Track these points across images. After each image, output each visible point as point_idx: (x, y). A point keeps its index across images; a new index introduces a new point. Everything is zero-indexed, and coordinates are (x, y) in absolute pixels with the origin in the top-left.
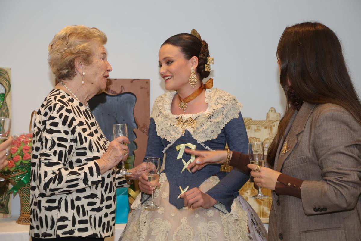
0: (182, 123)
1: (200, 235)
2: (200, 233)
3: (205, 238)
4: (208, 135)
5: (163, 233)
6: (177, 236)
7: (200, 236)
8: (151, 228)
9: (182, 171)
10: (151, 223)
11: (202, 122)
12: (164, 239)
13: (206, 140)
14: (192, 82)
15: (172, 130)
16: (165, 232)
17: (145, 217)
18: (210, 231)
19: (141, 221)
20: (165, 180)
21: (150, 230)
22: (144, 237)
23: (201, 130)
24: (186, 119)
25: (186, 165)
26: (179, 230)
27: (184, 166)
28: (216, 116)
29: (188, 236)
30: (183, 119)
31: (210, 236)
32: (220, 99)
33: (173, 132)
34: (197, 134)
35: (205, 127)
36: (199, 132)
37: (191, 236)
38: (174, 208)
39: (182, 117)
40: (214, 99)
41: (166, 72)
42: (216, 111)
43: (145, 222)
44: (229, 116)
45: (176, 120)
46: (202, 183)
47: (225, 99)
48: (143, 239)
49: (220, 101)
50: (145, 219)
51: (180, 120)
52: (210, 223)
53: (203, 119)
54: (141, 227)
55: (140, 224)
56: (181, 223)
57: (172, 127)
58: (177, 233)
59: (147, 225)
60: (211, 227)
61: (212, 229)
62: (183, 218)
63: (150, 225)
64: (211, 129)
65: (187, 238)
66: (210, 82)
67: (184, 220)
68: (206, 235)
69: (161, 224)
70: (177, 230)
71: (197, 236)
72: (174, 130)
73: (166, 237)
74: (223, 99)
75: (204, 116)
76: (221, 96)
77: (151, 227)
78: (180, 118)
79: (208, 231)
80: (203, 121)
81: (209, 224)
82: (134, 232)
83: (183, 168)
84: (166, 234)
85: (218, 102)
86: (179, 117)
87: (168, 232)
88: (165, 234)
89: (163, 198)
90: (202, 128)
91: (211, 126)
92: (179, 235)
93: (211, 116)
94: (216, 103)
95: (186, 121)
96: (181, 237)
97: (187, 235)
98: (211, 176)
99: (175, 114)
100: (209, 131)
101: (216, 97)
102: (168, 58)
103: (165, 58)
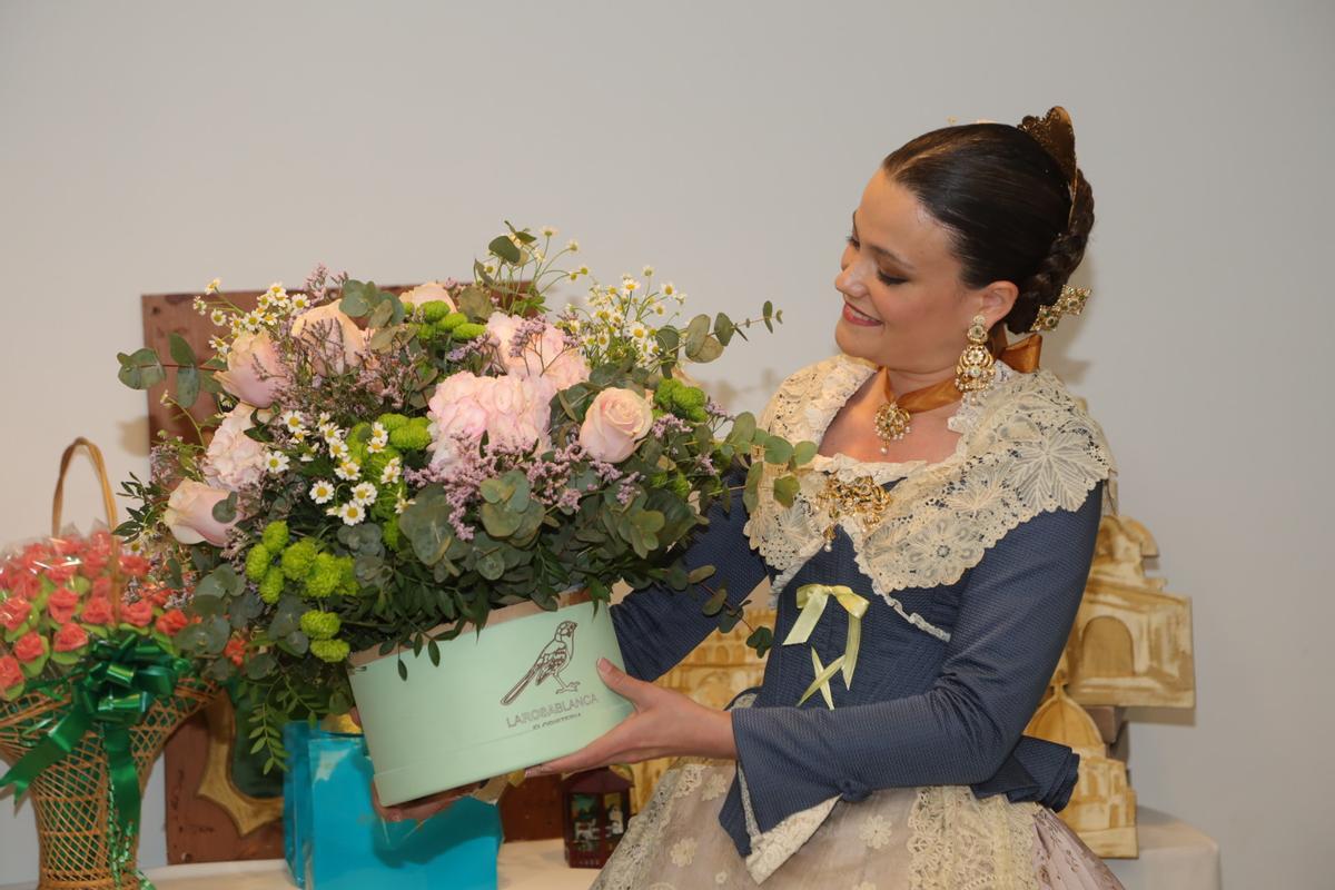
4: (923, 566)
11: (909, 502)
13: (913, 585)
23: (897, 537)
24: (853, 480)
25: (822, 675)
27: (813, 677)
28: (978, 487)
32: (1021, 419)
33: (796, 529)
34: (881, 551)
35: (914, 527)
36: (887, 543)
40: (993, 419)
44: (1038, 494)
47: (1039, 423)
53: (915, 491)
64: (935, 537)
72: (801, 523)
74: (1033, 420)
75: (923, 480)
76: (1025, 408)
80: (915, 498)
83: (806, 688)
85: (1004, 433)
90: (901, 530)
91: (939, 527)
93: (957, 485)
94: (997, 436)
100: (928, 549)
102: (888, 260)
103: (878, 250)
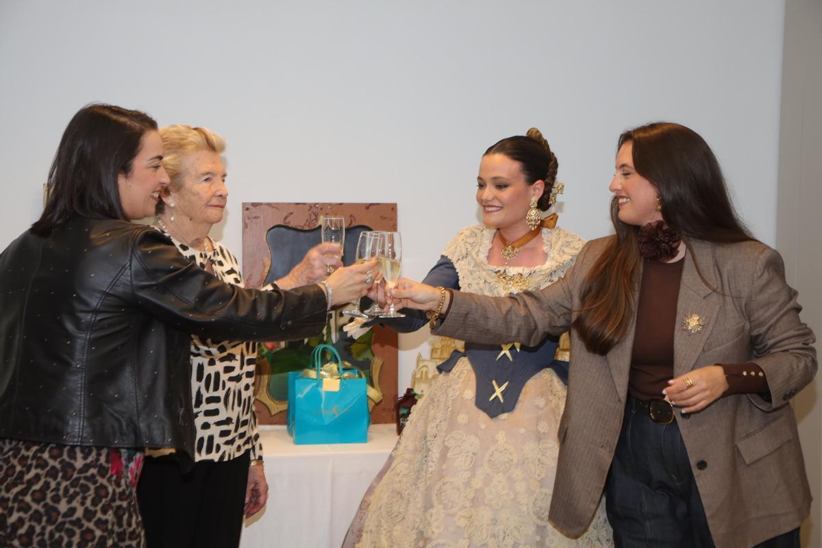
0: (504, 280)
1: (527, 461)
2: (528, 459)
3: (535, 466)
5: (467, 456)
6: (489, 461)
7: (528, 463)
8: (446, 447)
9: (499, 357)
10: (446, 439)
11: (539, 281)
12: (469, 465)
14: (532, 220)
15: (487, 289)
16: (470, 454)
17: (435, 428)
18: (543, 455)
19: (428, 434)
20: (467, 370)
21: (445, 450)
22: (434, 460)
24: (512, 275)
25: (506, 349)
26: (493, 452)
27: (501, 349)
29: (508, 462)
30: (508, 274)
31: (542, 464)
32: (567, 246)
37: (514, 463)
38: (483, 416)
39: (505, 271)
40: (557, 247)
41: (493, 199)
42: (561, 264)
43: (435, 437)
45: (494, 274)
46: (529, 379)
47: (574, 248)
48: (434, 462)
49: (566, 250)
50: (435, 431)
51: (502, 275)
52: (543, 444)
53: (541, 277)
54: (429, 443)
55: (429, 438)
56: (497, 441)
57: (487, 284)
58: (491, 456)
59: (439, 441)
60: (544, 449)
61: (546, 453)
62: (499, 433)
63: (444, 441)
65: (507, 465)
66: (552, 219)
67: (501, 437)
68: (537, 463)
69: (464, 441)
70: (490, 452)
71: (523, 463)
73: (471, 462)
74: (571, 246)
75: (543, 273)
76: (567, 242)
77: (446, 444)
78: (501, 272)
79: (539, 456)
80: (541, 280)
81: (541, 444)
82: (417, 450)
83: (499, 353)
84: (472, 458)
85: (564, 252)
86: (499, 271)
87: (474, 454)
88: (469, 458)
89: (465, 398)
92: (494, 459)
94: (561, 253)
95: (512, 278)
96: (496, 463)
97: (506, 460)
98: (542, 369)
99: (493, 265)
101: (560, 243)
102: (500, 179)
103: (495, 178)
